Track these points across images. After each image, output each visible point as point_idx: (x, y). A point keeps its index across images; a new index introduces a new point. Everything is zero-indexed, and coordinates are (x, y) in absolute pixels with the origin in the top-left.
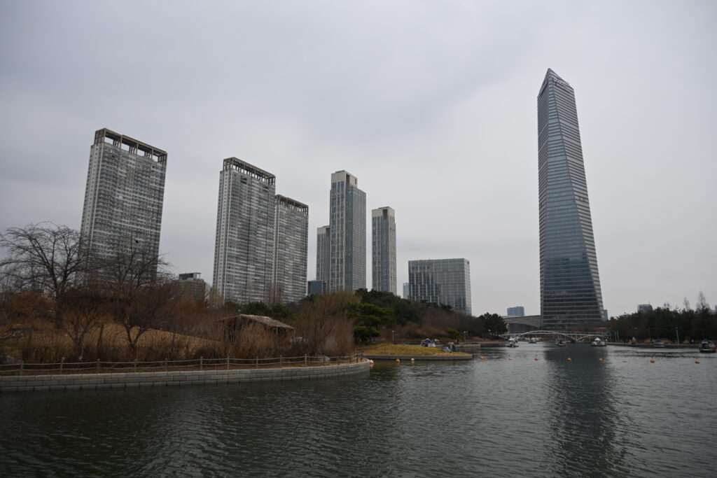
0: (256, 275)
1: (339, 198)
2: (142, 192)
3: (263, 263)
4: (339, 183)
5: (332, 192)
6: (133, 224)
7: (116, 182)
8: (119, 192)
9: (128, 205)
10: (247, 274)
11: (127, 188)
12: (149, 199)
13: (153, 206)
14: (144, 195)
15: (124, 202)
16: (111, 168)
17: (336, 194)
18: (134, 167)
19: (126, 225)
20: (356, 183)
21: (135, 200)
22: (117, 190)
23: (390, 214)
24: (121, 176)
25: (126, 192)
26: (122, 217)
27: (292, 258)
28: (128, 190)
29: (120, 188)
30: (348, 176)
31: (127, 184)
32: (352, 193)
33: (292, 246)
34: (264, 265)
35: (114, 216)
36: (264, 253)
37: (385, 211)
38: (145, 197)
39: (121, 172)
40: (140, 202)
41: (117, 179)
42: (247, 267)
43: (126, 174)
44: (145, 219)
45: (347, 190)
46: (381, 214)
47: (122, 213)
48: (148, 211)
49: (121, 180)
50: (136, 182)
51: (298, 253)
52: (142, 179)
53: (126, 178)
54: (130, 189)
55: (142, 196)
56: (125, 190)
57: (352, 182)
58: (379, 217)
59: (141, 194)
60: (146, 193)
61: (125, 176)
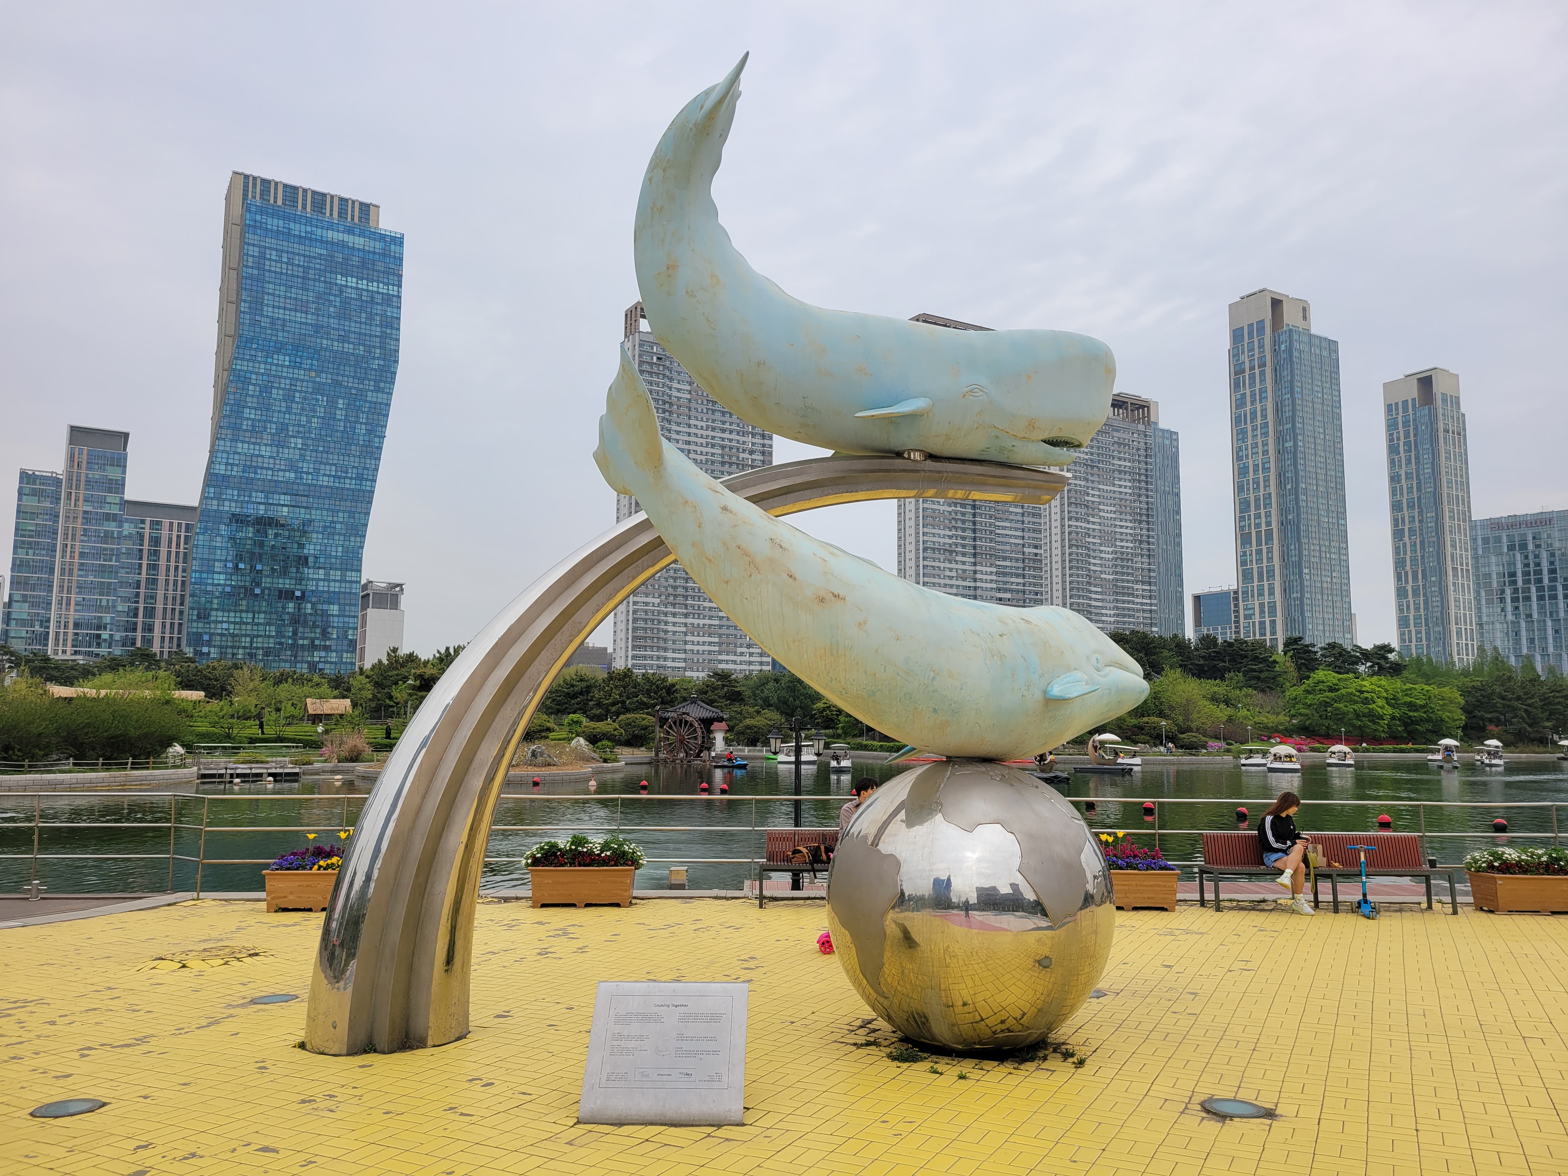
0: (999, 590)
1: (1252, 368)
2: (727, 426)
3: (1017, 560)
4: (1251, 326)
5: (1235, 354)
7: (671, 413)
8: (678, 432)
10: (975, 588)
11: (692, 422)
12: (742, 439)
13: (752, 452)
14: (731, 432)
16: (658, 384)
17: (1245, 358)
20: (1305, 318)
21: (713, 446)
22: (674, 427)
23: (1439, 388)
24: (679, 398)
25: (693, 430)
27: (1109, 538)
28: (696, 426)
29: (678, 424)
30: (1277, 304)
31: (693, 413)
32: (1290, 350)
33: (1107, 511)
34: (1020, 565)
36: (1020, 534)
37: (1425, 382)
38: (734, 436)
39: (679, 390)
40: (723, 447)
41: (671, 404)
42: (975, 572)
43: (690, 392)
45: (1275, 342)
46: (1412, 391)
49: (679, 407)
50: (710, 406)
51: (1127, 527)
53: (690, 400)
54: (700, 424)
55: (726, 435)
56: (689, 426)
57: (1290, 317)
58: (1405, 402)
59: (723, 431)
60: (734, 427)
61: (688, 396)
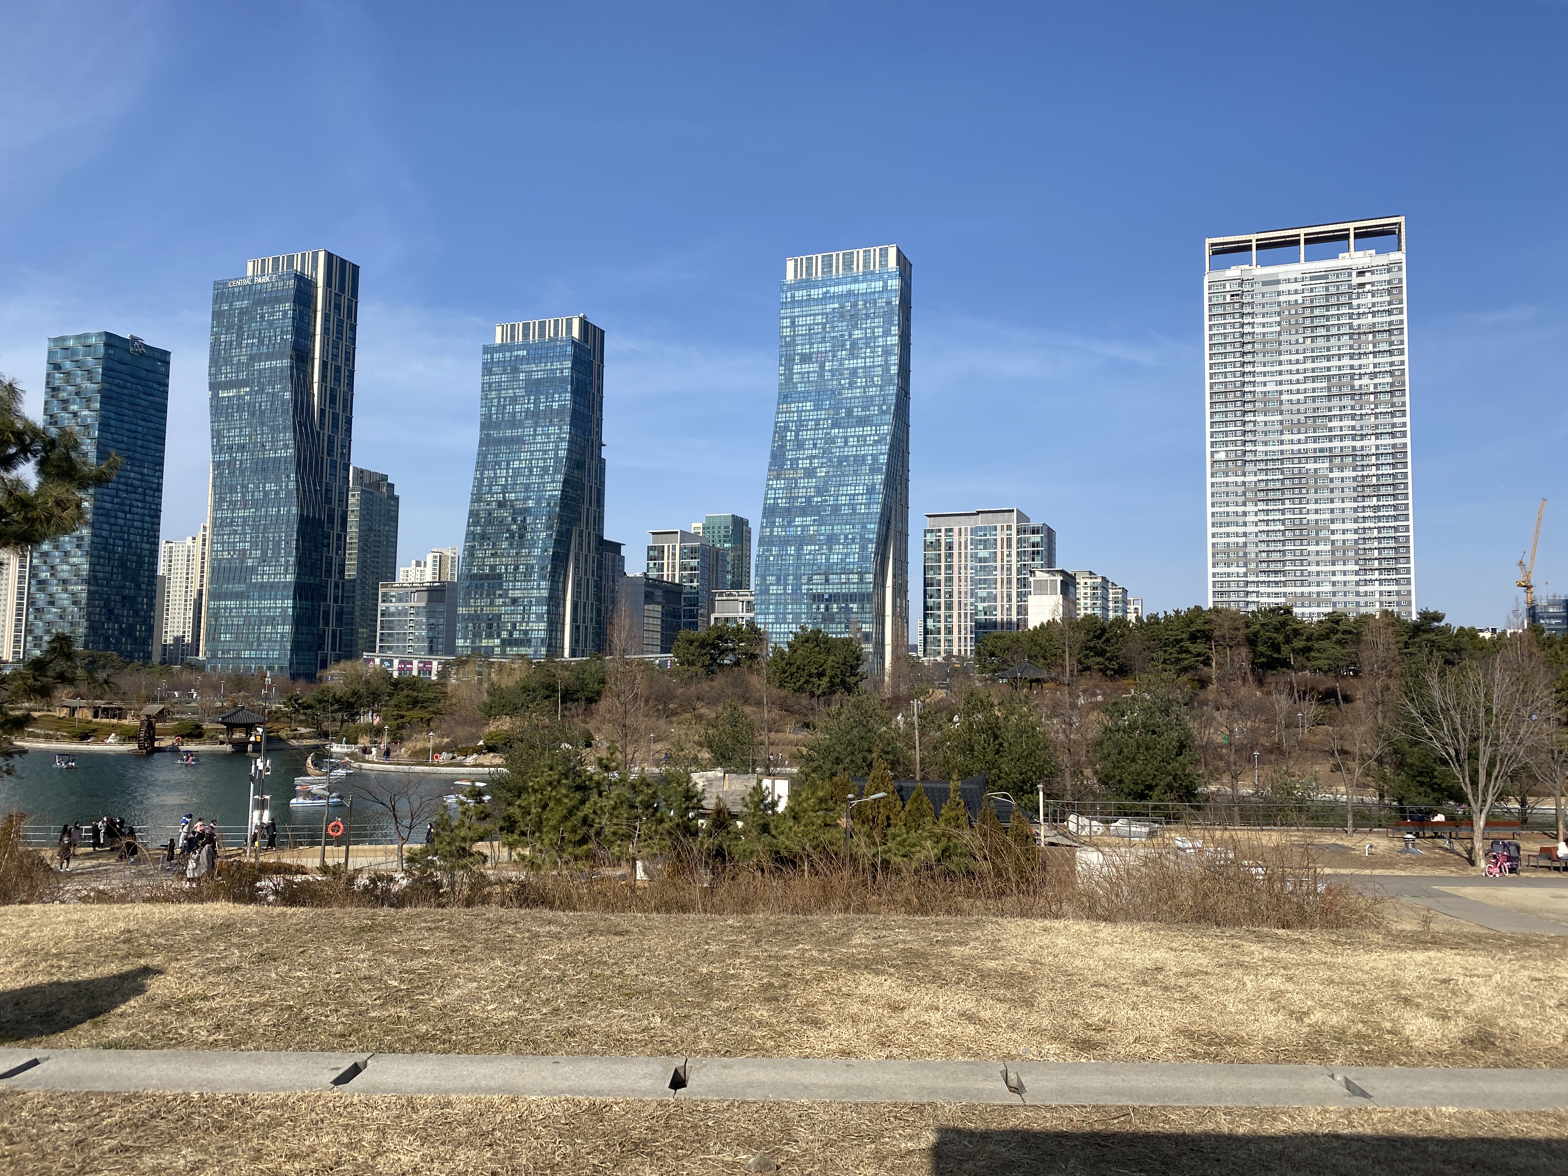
2: (1335, 352)
6: (1315, 440)
8: (1265, 374)
9: (1294, 397)
11: (1285, 357)
12: (1356, 363)
13: (1373, 375)
14: (1340, 357)
15: (1281, 393)
18: (1299, 298)
19: (1296, 447)
21: (1314, 379)
22: (1259, 369)
24: (1264, 334)
25: (1285, 367)
26: (1282, 433)
28: (1290, 362)
29: (1265, 364)
31: (1285, 347)
35: (1260, 438)
38: (1346, 361)
40: (1329, 378)
43: (1279, 324)
44: (1353, 417)
47: (1281, 422)
48: (1357, 395)
49: (1265, 344)
50: (1308, 333)
52: (1328, 318)
53: (1280, 333)
54: (1294, 357)
55: (1335, 363)
56: (1280, 363)
59: (1330, 358)
60: (1345, 350)
61: (1278, 329)
